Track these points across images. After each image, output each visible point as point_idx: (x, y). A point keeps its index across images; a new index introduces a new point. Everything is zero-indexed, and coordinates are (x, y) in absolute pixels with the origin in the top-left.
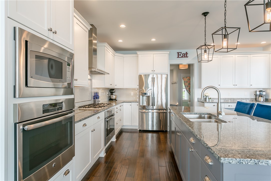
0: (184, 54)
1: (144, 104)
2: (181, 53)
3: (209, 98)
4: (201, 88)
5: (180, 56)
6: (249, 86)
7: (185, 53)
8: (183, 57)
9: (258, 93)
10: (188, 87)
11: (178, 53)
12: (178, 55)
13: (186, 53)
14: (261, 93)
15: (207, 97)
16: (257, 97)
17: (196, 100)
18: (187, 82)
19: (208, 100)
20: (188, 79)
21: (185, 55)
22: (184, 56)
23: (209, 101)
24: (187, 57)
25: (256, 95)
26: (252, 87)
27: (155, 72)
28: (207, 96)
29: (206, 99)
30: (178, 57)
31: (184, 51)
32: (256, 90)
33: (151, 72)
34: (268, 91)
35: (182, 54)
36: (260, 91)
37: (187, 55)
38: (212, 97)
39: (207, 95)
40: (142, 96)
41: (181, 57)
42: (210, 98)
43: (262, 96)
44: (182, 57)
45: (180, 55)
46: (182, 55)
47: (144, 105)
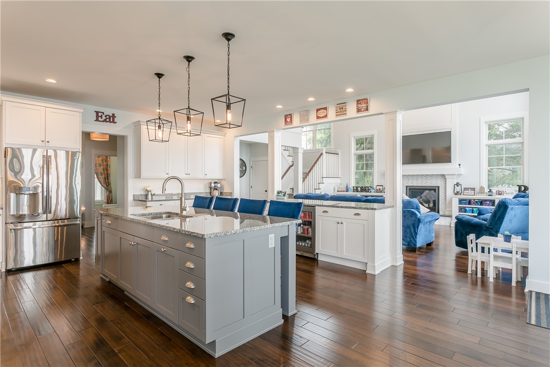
0: (108, 117)
1: (22, 211)
2: (103, 113)
3: (152, 194)
4: (140, 177)
5: (100, 119)
6: (203, 177)
7: (111, 115)
8: (107, 122)
9: (213, 185)
10: (102, 174)
11: (97, 113)
12: (97, 116)
13: (113, 114)
14: (216, 185)
15: (150, 192)
16: (212, 191)
17: (130, 198)
18: (100, 165)
19: (150, 197)
20: (102, 160)
21: (111, 119)
22: (108, 120)
23: (152, 198)
24: (114, 122)
25: (211, 188)
26: (207, 177)
27: (50, 144)
28: (148, 191)
29: (146, 196)
30: (97, 120)
31: (108, 112)
32: (210, 181)
33: (40, 144)
34: (223, 182)
35: (106, 116)
36: (215, 183)
37: (113, 119)
38: (156, 193)
39: (149, 189)
40: (16, 194)
41: (102, 120)
42: (154, 195)
43: (216, 190)
44: (105, 121)
45: (101, 117)
46: (104, 118)
47: (21, 213)
